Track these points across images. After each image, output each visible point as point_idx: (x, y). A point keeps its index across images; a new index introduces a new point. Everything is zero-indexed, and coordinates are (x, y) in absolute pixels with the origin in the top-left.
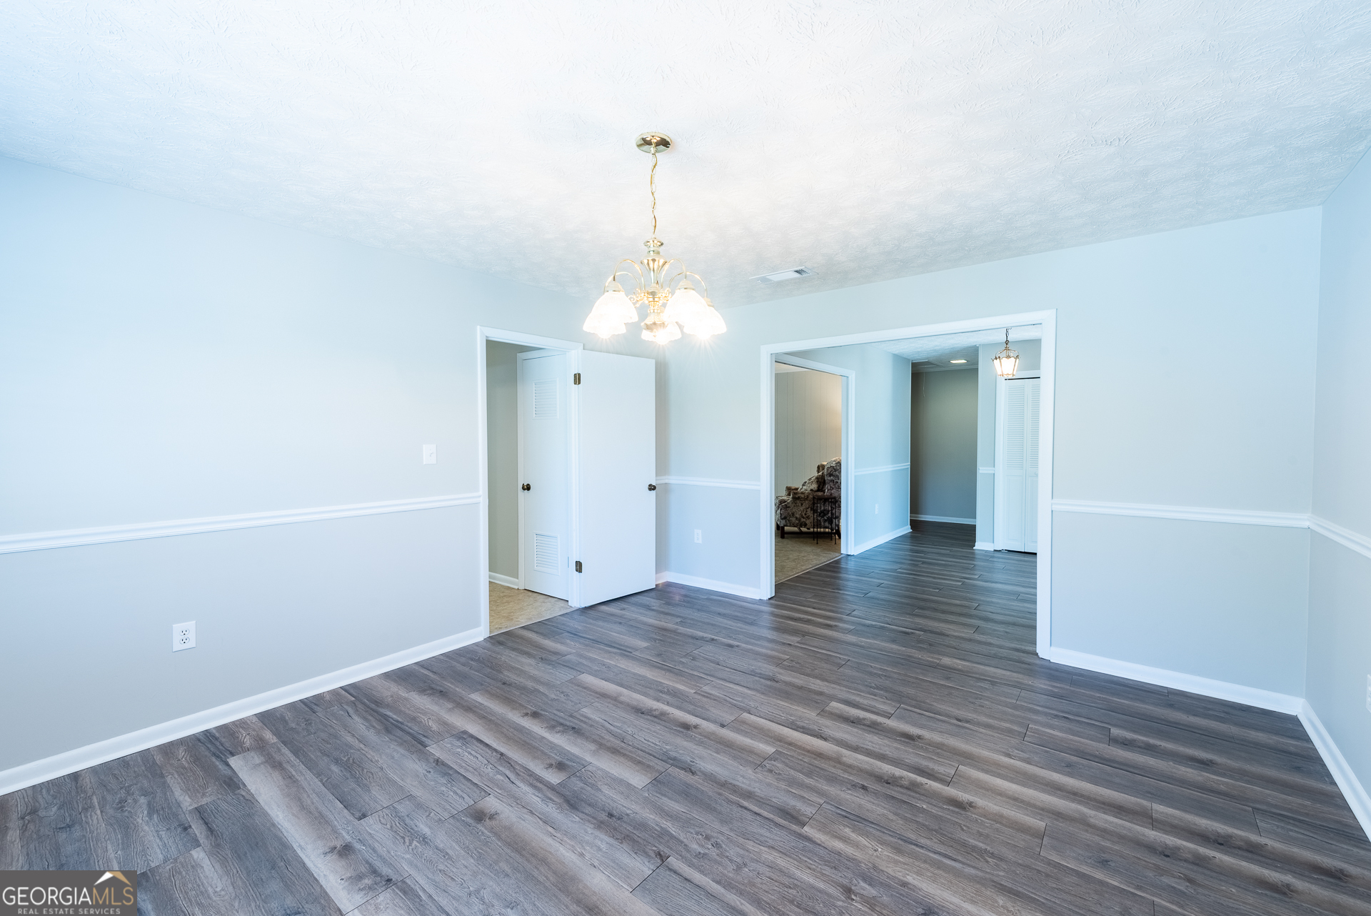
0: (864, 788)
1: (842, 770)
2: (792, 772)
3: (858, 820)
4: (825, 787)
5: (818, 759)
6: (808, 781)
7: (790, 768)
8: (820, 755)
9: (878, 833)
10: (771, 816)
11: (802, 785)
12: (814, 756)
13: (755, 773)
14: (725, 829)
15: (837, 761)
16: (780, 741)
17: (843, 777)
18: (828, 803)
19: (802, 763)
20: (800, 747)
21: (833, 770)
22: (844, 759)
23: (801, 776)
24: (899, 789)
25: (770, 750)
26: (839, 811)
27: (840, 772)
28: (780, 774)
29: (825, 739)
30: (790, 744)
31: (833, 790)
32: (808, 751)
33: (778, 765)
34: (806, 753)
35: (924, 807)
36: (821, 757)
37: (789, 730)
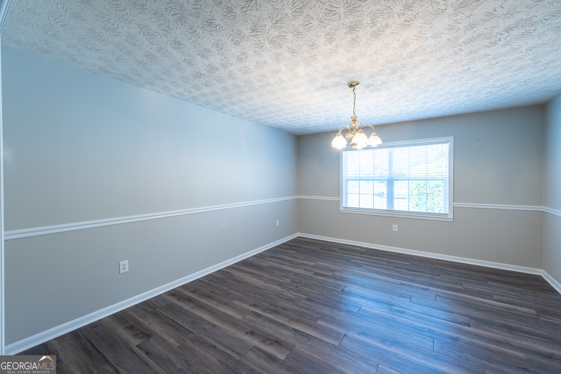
0: (284, 309)
1: (290, 315)
2: (309, 313)
3: (290, 300)
4: (298, 309)
5: (298, 319)
6: (303, 310)
7: (310, 315)
8: (298, 321)
9: (284, 297)
10: (316, 300)
11: (306, 309)
12: (300, 320)
13: (323, 312)
14: (329, 296)
15: (291, 319)
16: (315, 327)
17: (290, 312)
18: (298, 304)
19: (305, 317)
20: (306, 324)
21: (293, 315)
22: (287, 320)
23: (306, 312)
24: (271, 309)
25: (319, 322)
26: (295, 301)
27: (291, 314)
28: (314, 312)
29: (294, 329)
30: (310, 326)
31: (295, 308)
32: (302, 323)
33: (315, 315)
34: (303, 322)
35: (266, 304)
36: (297, 320)
37: (311, 334)
